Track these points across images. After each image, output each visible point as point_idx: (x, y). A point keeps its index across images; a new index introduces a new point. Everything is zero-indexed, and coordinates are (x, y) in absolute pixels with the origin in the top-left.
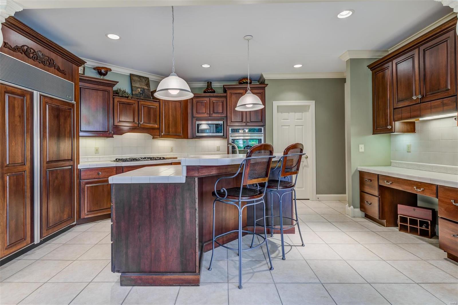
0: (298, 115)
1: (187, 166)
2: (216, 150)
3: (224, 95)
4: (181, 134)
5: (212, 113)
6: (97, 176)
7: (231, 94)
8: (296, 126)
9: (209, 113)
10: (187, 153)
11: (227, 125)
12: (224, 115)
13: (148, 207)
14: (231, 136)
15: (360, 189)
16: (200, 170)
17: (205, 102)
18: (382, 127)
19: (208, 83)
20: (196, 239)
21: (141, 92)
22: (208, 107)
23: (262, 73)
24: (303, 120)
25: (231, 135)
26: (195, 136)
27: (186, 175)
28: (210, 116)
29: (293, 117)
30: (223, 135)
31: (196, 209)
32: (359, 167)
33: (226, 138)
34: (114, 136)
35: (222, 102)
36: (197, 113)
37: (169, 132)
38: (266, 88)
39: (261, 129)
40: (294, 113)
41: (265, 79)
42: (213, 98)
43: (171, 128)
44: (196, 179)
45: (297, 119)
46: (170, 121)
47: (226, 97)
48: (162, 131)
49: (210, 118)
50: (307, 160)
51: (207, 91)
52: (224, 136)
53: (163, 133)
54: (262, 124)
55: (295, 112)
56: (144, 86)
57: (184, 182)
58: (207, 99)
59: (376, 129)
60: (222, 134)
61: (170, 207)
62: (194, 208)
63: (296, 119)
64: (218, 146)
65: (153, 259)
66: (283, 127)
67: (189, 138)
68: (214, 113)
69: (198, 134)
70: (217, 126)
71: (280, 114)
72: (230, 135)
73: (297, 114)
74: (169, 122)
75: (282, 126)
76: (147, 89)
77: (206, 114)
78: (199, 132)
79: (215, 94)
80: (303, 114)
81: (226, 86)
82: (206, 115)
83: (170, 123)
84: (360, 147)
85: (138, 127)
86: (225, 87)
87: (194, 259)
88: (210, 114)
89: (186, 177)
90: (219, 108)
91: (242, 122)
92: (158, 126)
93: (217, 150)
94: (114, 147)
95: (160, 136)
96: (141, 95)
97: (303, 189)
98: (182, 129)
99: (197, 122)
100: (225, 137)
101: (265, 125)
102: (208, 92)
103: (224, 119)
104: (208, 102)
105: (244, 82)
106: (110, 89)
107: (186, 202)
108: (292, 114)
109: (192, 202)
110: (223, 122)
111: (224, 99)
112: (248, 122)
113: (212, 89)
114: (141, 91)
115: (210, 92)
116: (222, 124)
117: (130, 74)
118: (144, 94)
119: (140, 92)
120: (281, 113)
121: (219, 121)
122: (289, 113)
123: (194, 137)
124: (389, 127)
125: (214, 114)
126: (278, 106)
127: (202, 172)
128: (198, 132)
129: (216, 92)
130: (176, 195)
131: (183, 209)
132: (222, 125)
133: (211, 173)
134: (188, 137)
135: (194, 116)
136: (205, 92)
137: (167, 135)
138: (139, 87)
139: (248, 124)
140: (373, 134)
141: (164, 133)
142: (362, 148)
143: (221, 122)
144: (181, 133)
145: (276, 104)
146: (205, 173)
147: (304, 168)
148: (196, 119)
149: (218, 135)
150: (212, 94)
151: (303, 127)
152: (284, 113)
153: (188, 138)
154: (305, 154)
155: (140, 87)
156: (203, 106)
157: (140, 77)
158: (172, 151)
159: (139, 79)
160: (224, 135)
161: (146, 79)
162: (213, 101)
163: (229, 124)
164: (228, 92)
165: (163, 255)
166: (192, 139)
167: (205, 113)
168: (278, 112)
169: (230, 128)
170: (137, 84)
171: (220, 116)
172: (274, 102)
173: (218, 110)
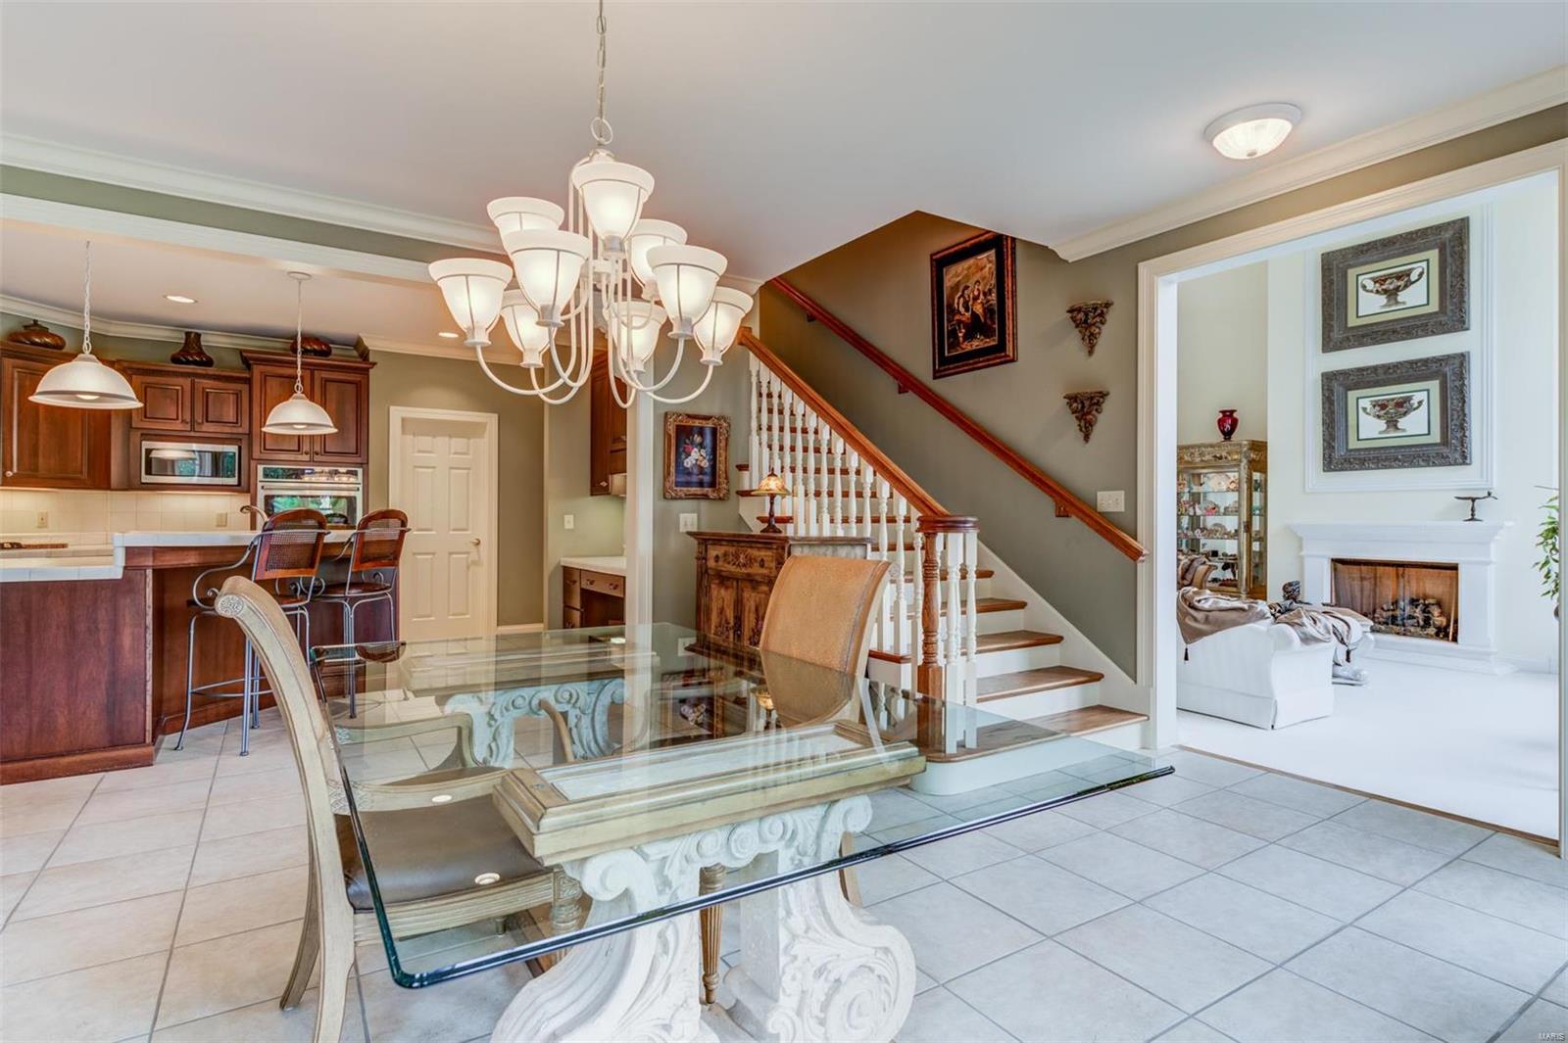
0: (458, 443)
1: (127, 548)
2: (215, 523)
3: (244, 375)
4: (85, 476)
5: (200, 421)
7: (265, 377)
8: (451, 468)
9: (188, 420)
11: (251, 457)
12: (245, 429)
13: (22, 629)
14: (263, 487)
15: (564, 602)
16: (157, 554)
17: (177, 390)
20: (146, 681)
22: (188, 404)
23: (361, 335)
24: (470, 457)
25: (263, 483)
26: (136, 482)
27: (124, 564)
28: (193, 429)
29: (443, 449)
30: (236, 483)
31: (146, 627)
32: (563, 559)
33: (248, 491)
35: (236, 394)
36: (146, 417)
37: (36, 469)
38: (371, 371)
39: (357, 471)
40: (447, 439)
41: (370, 348)
42: (205, 381)
43: (44, 457)
44: (149, 572)
45: (455, 453)
47: (248, 381)
48: (8, 463)
49: (192, 434)
50: (478, 551)
51: (182, 358)
52: (239, 484)
53: (11, 470)
54: (359, 460)
55: (450, 436)
57: (120, 577)
58: (187, 382)
60: (233, 481)
61: (82, 627)
62: (143, 625)
63: (453, 451)
64: (220, 512)
65: (34, 729)
66: (418, 469)
67: (112, 487)
68: (207, 421)
69: (146, 479)
70: (216, 457)
71: (409, 437)
72: (259, 485)
73: (454, 440)
74: (37, 440)
75: (415, 467)
77: (180, 420)
78: (153, 472)
79: (211, 371)
80: (472, 441)
81: (249, 355)
82: (178, 426)
83: (41, 442)
84: (566, 520)
86: (245, 354)
87: (141, 717)
88: (193, 421)
89: (125, 568)
90: (225, 408)
91: (299, 451)
93: (218, 526)
97: (468, 616)
98: (85, 461)
99: (143, 442)
100: (245, 487)
101: (368, 464)
102: (188, 363)
103: (241, 440)
104: (188, 388)
107: (124, 616)
108: (441, 442)
109: (138, 614)
110: (237, 447)
111: (245, 388)
112: (317, 454)
113: (201, 353)
115: (195, 363)
116: (235, 453)
120: (411, 437)
121: (225, 446)
122: (434, 437)
123: (131, 485)
124: (604, 484)
125: (206, 424)
126: (403, 420)
127: (163, 558)
128: (149, 472)
129: (215, 365)
130: (99, 602)
131: (115, 629)
132: (235, 455)
133: (185, 562)
134: (109, 484)
135: (134, 425)
136: (175, 360)
137: (29, 476)
139: (317, 458)
140: (592, 495)
141: (15, 470)
142: (569, 522)
143: (232, 449)
144: (81, 472)
145: (397, 413)
146: (170, 561)
147: (471, 568)
148: (142, 435)
149: (217, 483)
150: (200, 370)
151: (468, 474)
152: (420, 437)
153: (108, 489)
154: (409, 530)
156: (168, 401)
158: (45, 527)
160: (242, 484)
162: (203, 388)
163: (256, 454)
164: (257, 370)
165: (61, 720)
166: (126, 490)
167: (177, 419)
168: (404, 432)
169: (259, 466)
171: (227, 430)
172: (392, 408)
173: (221, 415)
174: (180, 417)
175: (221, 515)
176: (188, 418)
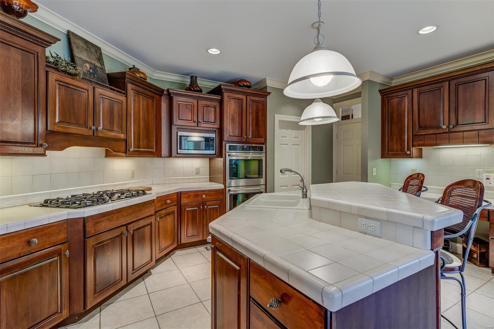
0: (295, 133)
3: (219, 98)
4: (154, 150)
5: (200, 121)
6: (27, 249)
7: (229, 99)
8: (293, 145)
10: (152, 179)
12: (217, 126)
14: (229, 155)
17: (192, 105)
18: (395, 152)
19: (192, 77)
21: (91, 71)
22: (196, 112)
23: (266, 78)
24: (299, 139)
25: (230, 153)
26: (174, 154)
27: (430, 248)
28: (197, 126)
29: (291, 135)
34: (48, 152)
35: (215, 107)
36: (180, 119)
37: (139, 147)
38: (268, 96)
39: (263, 147)
40: (292, 130)
41: (268, 85)
42: (203, 101)
43: (142, 141)
46: (141, 129)
47: (220, 101)
48: (130, 144)
49: (197, 128)
52: (215, 154)
53: (131, 148)
54: (263, 142)
56: (96, 61)
58: (195, 101)
59: (387, 153)
60: (213, 152)
63: (293, 137)
64: (198, 167)
66: (281, 145)
68: (203, 121)
69: (180, 151)
70: (207, 140)
71: (281, 130)
72: (227, 154)
73: (294, 131)
76: (100, 68)
79: (202, 95)
81: (224, 87)
82: (192, 124)
83: (141, 132)
85: (93, 137)
86: (222, 87)
88: (198, 122)
90: (210, 115)
91: (242, 136)
92: (124, 136)
93: (196, 174)
94: (33, 175)
95: (126, 153)
96: (92, 76)
98: (155, 142)
100: (218, 155)
101: (266, 143)
102: (194, 91)
103: (216, 131)
104: (195, 105)
105: (244, 85)
106: (39, 49)
108: (290, 132)
110: (214, 135)
111: (217, 104)
112: (248, 138)
113: (198, 86)
114: (90, 68)
115: (196, 91)
116: (214, 138)
117: (68, 31)
118: (96, 75)
119: (89, 71)
121: (210, 134)
122: (287, 130)
124: (409, 152)
125: (203, 123)
126: (279, 121)
128: (181, 148)
132: (214, 140)
134: (161, 154)
135: (173, 123)
137: (137, 151)
138: (87, 61)
139: (248, 140)
140: (382, 158)
141: (133, 148)
142: (375, 172)
143: (212, 135)
145: (278, 117)
148: (177, 128)
149: (209, 153)
150: (199, 94)
151: (299, 147)
153: (161, 157)
155: (89, 61)
156: (188, 111)
157: (86, 42)
158: (133, 177)
159: (86, 46)
161: (96, 49)
164: (226, 95)
166: (167, 157)
168: (279, 127)
169: (226, 144)
170: (83, 53)
171: (211, 126)
172: (276, 115)
173: (209, 119)
174: (193, 120)
175: (197, 169)
176: (196, 120)
